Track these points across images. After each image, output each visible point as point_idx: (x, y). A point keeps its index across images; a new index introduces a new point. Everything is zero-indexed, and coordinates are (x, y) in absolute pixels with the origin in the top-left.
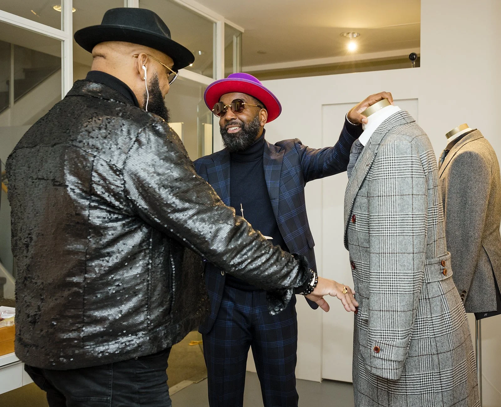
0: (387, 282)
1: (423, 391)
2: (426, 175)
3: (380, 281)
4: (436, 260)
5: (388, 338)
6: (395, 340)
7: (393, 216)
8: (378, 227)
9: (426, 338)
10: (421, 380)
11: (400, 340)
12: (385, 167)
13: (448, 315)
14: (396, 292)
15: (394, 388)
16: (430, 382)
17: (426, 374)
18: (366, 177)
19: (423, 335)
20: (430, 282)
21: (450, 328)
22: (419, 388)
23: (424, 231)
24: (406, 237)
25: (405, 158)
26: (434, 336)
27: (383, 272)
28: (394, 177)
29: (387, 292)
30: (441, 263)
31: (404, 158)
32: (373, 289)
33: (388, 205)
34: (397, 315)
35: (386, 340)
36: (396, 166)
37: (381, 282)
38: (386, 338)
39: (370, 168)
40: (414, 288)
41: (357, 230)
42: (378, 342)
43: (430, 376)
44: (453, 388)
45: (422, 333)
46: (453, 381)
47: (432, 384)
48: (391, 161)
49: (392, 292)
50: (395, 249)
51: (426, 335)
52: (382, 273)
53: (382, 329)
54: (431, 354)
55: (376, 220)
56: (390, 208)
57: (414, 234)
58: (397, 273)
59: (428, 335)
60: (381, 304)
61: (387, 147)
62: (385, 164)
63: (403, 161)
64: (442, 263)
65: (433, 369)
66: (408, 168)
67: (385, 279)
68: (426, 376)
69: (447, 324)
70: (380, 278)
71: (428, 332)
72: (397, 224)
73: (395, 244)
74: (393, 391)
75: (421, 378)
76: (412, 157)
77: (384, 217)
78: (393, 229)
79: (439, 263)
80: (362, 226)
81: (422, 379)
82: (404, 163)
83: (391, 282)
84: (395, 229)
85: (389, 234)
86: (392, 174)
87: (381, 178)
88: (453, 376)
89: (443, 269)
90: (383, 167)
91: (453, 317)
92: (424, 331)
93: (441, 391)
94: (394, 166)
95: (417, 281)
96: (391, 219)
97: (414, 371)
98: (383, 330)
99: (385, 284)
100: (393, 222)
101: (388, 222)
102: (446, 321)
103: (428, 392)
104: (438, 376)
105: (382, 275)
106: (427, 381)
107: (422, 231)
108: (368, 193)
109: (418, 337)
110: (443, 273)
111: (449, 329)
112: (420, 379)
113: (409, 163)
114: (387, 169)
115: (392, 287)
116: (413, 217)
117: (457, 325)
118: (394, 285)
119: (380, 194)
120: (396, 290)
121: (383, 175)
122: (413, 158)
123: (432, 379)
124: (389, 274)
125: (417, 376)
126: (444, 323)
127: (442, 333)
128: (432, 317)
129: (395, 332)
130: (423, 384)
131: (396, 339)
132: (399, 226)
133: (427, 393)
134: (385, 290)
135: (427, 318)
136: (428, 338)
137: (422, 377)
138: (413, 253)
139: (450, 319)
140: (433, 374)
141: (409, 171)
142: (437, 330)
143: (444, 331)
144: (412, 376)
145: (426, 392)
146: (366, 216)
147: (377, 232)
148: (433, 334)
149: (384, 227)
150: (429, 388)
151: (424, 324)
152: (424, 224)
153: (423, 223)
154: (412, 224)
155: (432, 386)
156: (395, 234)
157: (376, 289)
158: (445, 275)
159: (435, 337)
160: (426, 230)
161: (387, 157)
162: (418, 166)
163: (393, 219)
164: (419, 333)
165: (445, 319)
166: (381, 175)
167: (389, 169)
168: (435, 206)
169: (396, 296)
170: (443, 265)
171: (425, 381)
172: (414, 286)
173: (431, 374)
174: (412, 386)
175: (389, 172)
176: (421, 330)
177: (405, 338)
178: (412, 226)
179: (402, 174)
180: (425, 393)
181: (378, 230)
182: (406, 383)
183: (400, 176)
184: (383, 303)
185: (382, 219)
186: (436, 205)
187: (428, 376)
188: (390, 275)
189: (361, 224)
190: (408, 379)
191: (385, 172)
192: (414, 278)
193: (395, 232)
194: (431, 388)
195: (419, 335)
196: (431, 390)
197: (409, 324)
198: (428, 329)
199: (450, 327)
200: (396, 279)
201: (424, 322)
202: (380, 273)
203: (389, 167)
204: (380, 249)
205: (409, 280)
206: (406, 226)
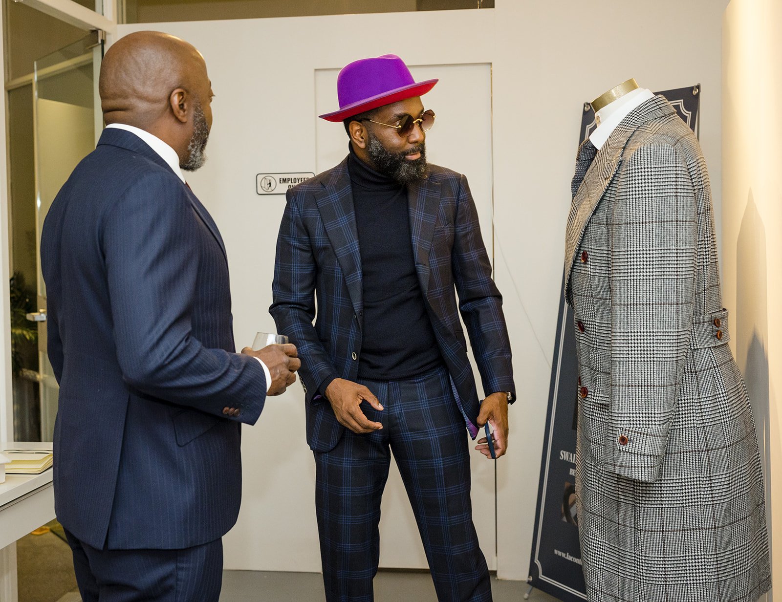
0: (639, 345)
1: (686, 503)
2: (695, 194)
3: (628, 343)
4: (707, 317)
5: (640, 424)
6: (650, 426)
7: (648, 252)
8: (626, 267)
9: (691, 427)
10: (684, 488)
11: (657, 426)
12: (637, 182)
13: (724, 397)
14: (652, 359)
15: (644, 499)
16: (696, 490)
17: (691, 478)
18: (604, 196)
19: (687, 423)
20: (697, 349)
21: (725, 415)
22: (680, 498)
23: (692, 272)
24: (667, 281)
25: (666, 169)
26: (702, 425)
27: (633, 331)
28: (650, 195)
29: (639, 359)
30: (714, 321)
31: (664, 169)
32: (618, 356)
33: (641, 235)
34: (652, 391)
35: (637, 427)
36: (653, 181)
37: (630, 345)
38: (636, 424)
39: (611, 182)
40: (677, 353)
41: (589, 273)
42: (625, 430)
43: (697, 481)
44: (729, 500)
45: (685, 421)
46: (730, 490)
47: (699, 493)
48: (646, 173)
49: (646, 359)
50: (651, 299)
51: (691, 424)
52: (631, 332)
53: (631, 412)
54: (698, 451)
55: (623, 257)
56: (644, 241)
57: (679, 277)
58: (653, 332)
59: (694, 423)
60: (630, 377)
61: (639, 152)
62: (637, 178)
63: (663, 173)
64: (716, 322)
65: (701, 471)
66: (670, 183)
67: (636, 341)
68: (691, 482)
69: (721, 408)
70: (628, 340)
71: (693, 420)
72: (654, 263)
73: (651, 292)
74: (642, 504)
75: (683, 484)
76: (676, 167)
77: (635, 252)
78: (648, 270)
79: (711, 321)
80: (597, 268)
81: (685, 486)
82: (665, 176)
83: (645, 345)
84: (651, 270)
85: (641, 278)
86: (647, 192)
87: (631, 197)
88: (730, 483)
89: (717, 331)
90: (633, 182)
91: (730, 400)
92: (688, 417)
93: (711, 503)
94: (650, 181)
95: (682, 344)
96: (645, 256)
97: (673, 474)
98: (633, 413)
99: (636, 349)
100: (648, 259)
101: (642, 260)
102: (720, 405)
103: (693, 504)
104: (708, 482)
105: (631, 336)
106: (691, 488)
107: (689, 273)
108: (607, 218)
109: (680, 425)
110: (716, 336)
111: (725, 417)
112: (682, 486)
113: (671, 176)
114: (640, 185)
115: (646, 352)
116: (677, 253)
117: (736, 412)
118: (649, 349)
119: (629, 220)
120: (652, 356)
121: (634, 193)
122: (678, 169)
123: (698, 486)
124: (642, 334)
125: (678, 481)
126: (717, 408)
127: (715, 421)
128: (700, 399)
129: (650, 415)
130: (685, 493)
131: (652, 424)
132: (657, 266)
133: (692, 506)
134: (636, 356)
135: (692, 399)
136: (694, 427)
137: (685, 482)
138: (677, 304)
139: (726, 401)
140: (701, 479)
141: (672, 187)
142: (707, 417)
143: (717, 418)
144: (670, 482)
145: (690, 504)
146: (605, 252)
147: (624, 275)
148: (701, 422)
149: (635, 267)
150: (695, 499)
151: (689, 408)
152: (693, 263)
153: (691, 262)
154: (675, 262)
155: (699, 496)
156: (651, 278)
157: (622, 356)
158: (719, 339)
159: (704, 427)
160: (695, 272)
161: (640, 167)
162: (685, 180)
163: (648, 256)
164: (681, 420)
165: (719, 401)
166: (631, 193)
167: (643, 185)
168: (706, 239)
169: (652, 364)
170: (717, 324)
171: (688, 489)
172: (677, 350)
173: (698, 479)
174: (670, 496)
175: (643, 188)
176: (684, 416)
177: (663, 424)
178: (675, 266)
179: (662, 191)
180: (689, 506)
181: (626, 271)
182: (661, 490)
183: (659, 195)
184: (633, 375)
185: (632, 256)
186: (707, 237)
187: (694, 481)
188: (644, 336)
189: (596, 264)
190: (664, 485)
191: (637, 189)
192: (678, 339)
193: (651, 274)
194: (697, 498)
195: (681, 423)
196: (698, 502)
197: (670, 404)
198: (695, 414)
199: (726, 412)
200: (652, 341)
201: (689, 405)
202: (628, 332)
203: (643, 181)
204: (629, 299)
205: (671, 341)
206: (668, 266)
